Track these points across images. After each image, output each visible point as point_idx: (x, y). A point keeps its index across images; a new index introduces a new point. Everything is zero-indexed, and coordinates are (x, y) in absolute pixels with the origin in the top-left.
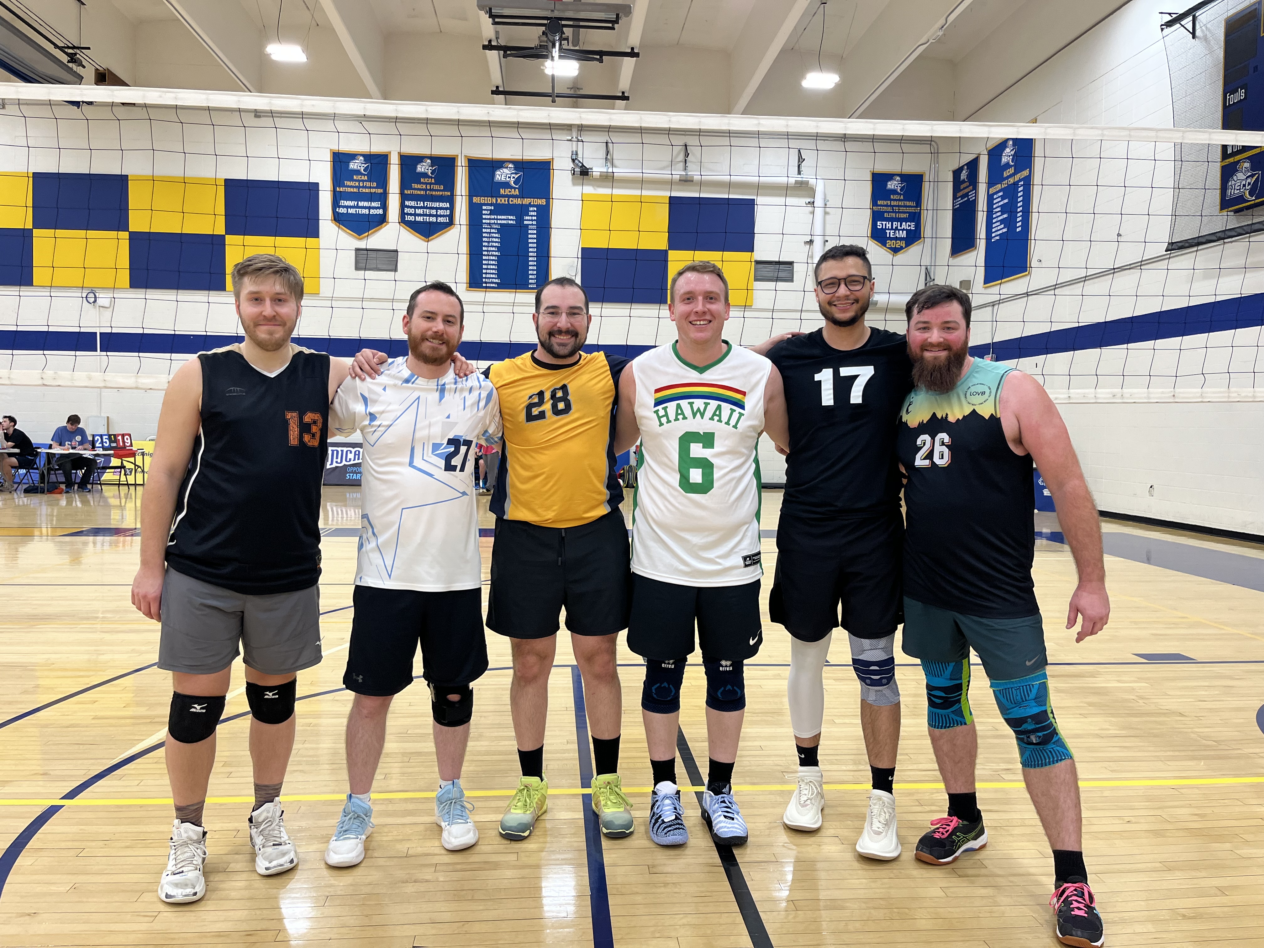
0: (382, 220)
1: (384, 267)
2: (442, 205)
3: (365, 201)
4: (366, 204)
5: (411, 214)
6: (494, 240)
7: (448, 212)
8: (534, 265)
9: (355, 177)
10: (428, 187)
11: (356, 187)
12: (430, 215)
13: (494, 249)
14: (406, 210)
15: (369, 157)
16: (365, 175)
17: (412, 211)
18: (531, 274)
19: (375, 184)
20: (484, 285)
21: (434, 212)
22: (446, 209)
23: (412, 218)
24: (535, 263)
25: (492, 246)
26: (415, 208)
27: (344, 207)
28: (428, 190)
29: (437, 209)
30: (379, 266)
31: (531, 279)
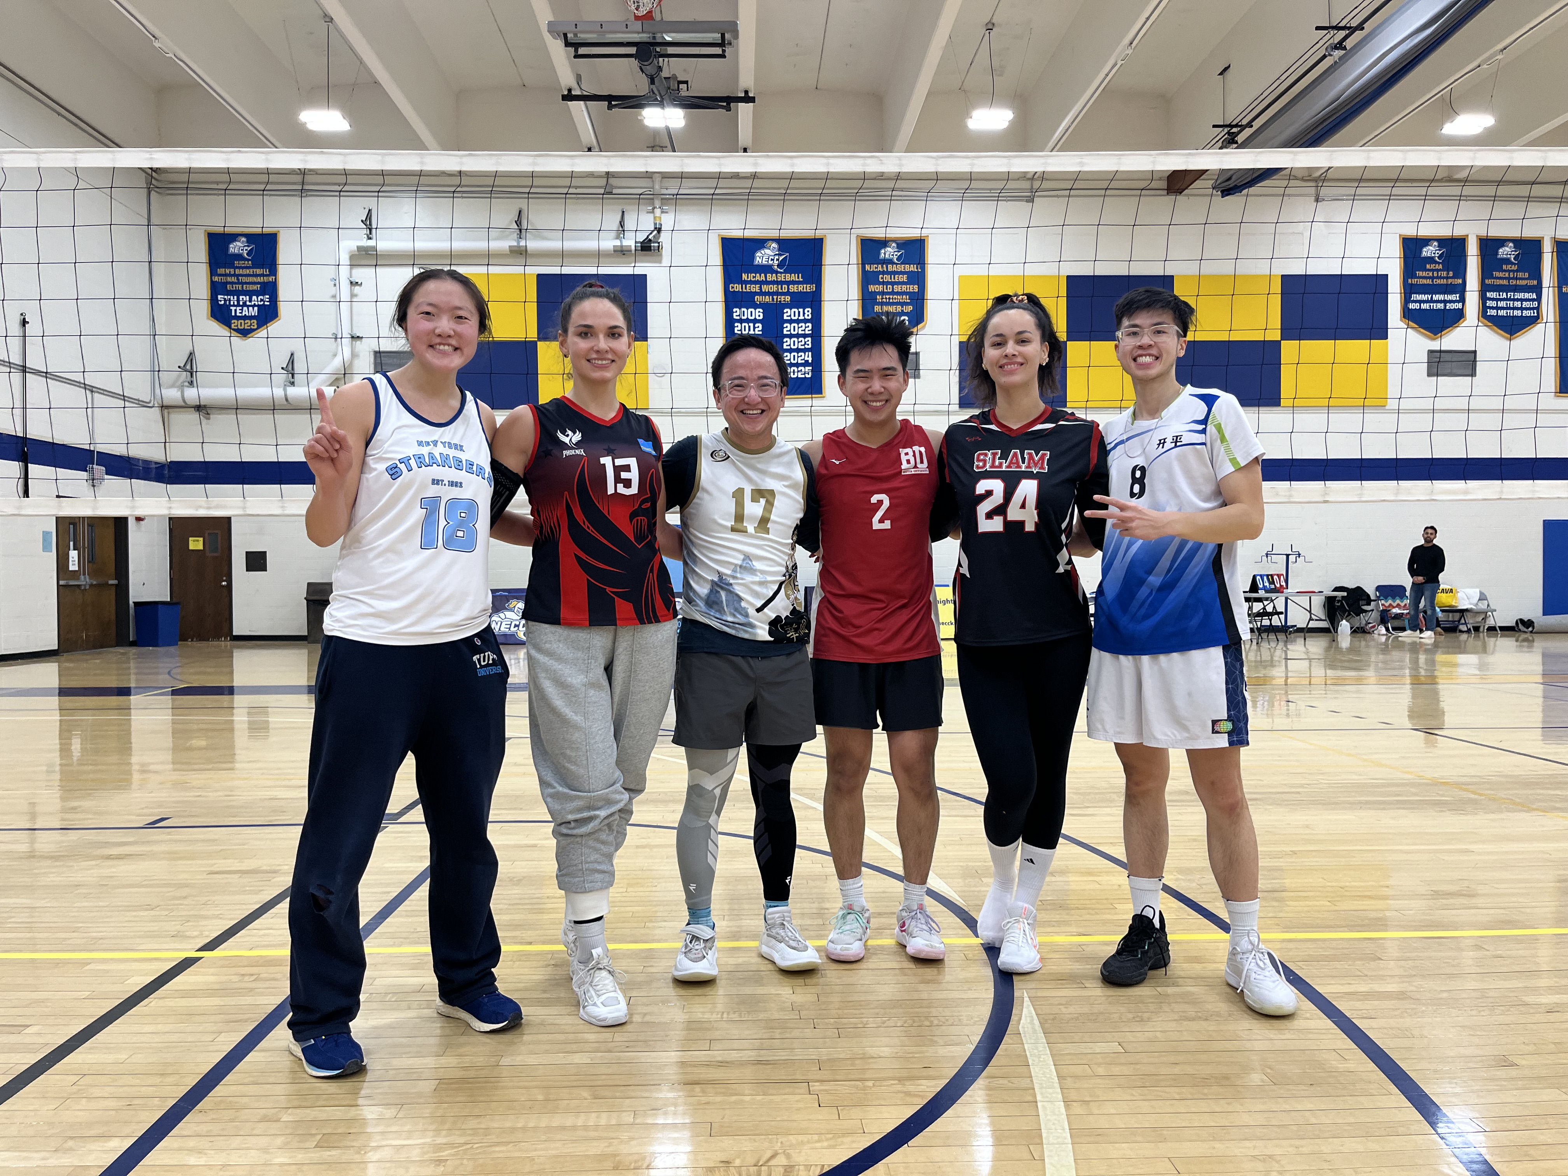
0: (1458, 316)
1: (1459, 372)
2: (1527, 295)
3: (1440, 293)
4: (1441, 297)
5: (1493, 308)
7: (1535, 304)
9: (1428, 266)
10: (1512, 276)
11: (1429, 278)
12: (1514, 308)
14: (1489, 303)
15: (1443, 242)
16: (1439, 263)
17: (1494, 304)
19: (1451, 274)
21: (1518, 304)
22: (1533, 300)
23: (1493, 312)
26: (1497, 300)
27: (1416, 302)
28: (1513, 278)
29: (1522, 300)
30: (1455, 371)
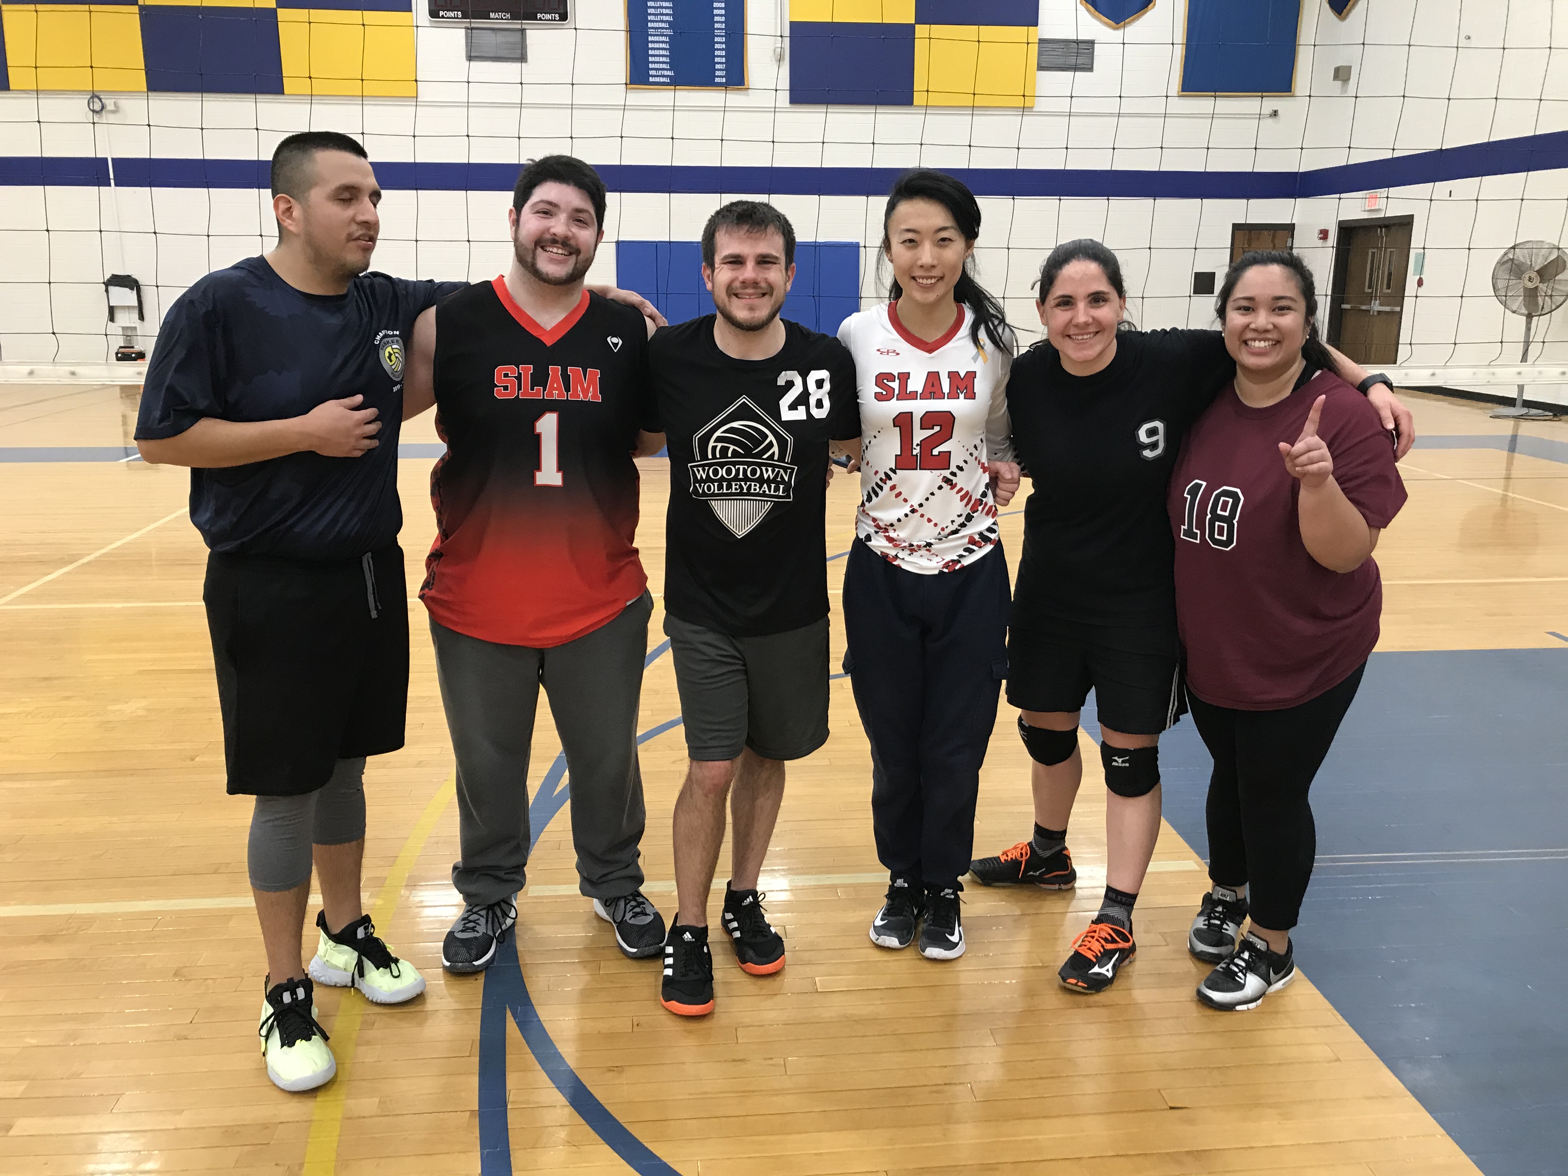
6: (665, 11)
8: (722, 50)
13: (663, 25)
18: (718, 63)
20: (651, 79)
24: (724, 46)
25: (662, 21)
31: (719, 70)
